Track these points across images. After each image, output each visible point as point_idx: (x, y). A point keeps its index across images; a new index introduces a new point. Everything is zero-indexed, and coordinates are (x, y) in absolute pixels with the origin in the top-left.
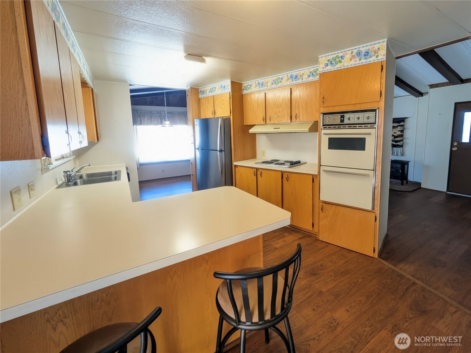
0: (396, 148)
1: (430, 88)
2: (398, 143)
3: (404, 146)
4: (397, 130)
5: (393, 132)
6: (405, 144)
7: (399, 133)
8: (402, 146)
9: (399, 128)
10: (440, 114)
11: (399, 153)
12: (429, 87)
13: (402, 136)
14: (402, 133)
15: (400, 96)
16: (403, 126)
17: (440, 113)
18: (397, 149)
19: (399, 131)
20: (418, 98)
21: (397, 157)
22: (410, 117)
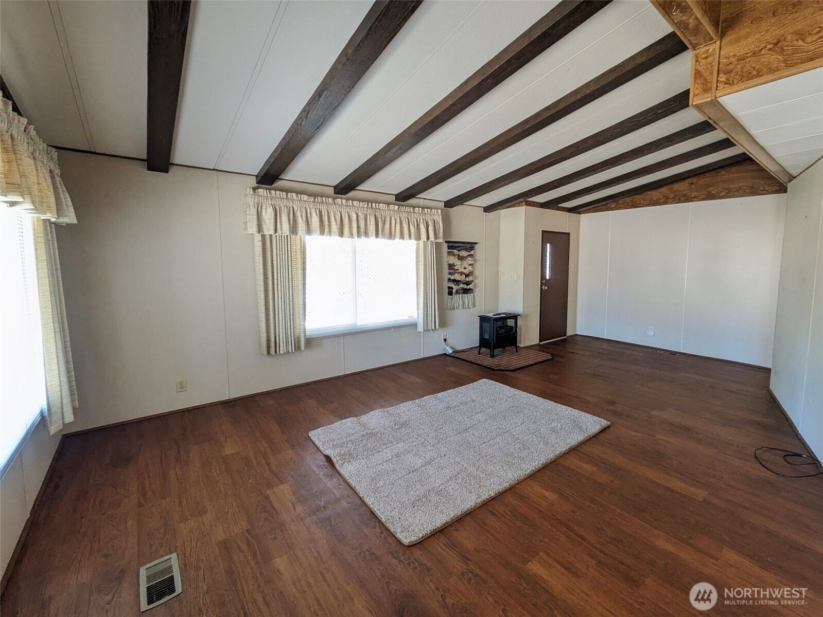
0: (466, 295)
2: (469, 287)
3: (475, 290)
4: (467, 263)
6: (476, 285)
7: (470, 268)
8: (472, 291)
9: (469, 261)
11: (471, 304)
13: (473, 273)
16: (473, 256)
18: (468, 296)
19: (469, 265)
22: (480, 243)
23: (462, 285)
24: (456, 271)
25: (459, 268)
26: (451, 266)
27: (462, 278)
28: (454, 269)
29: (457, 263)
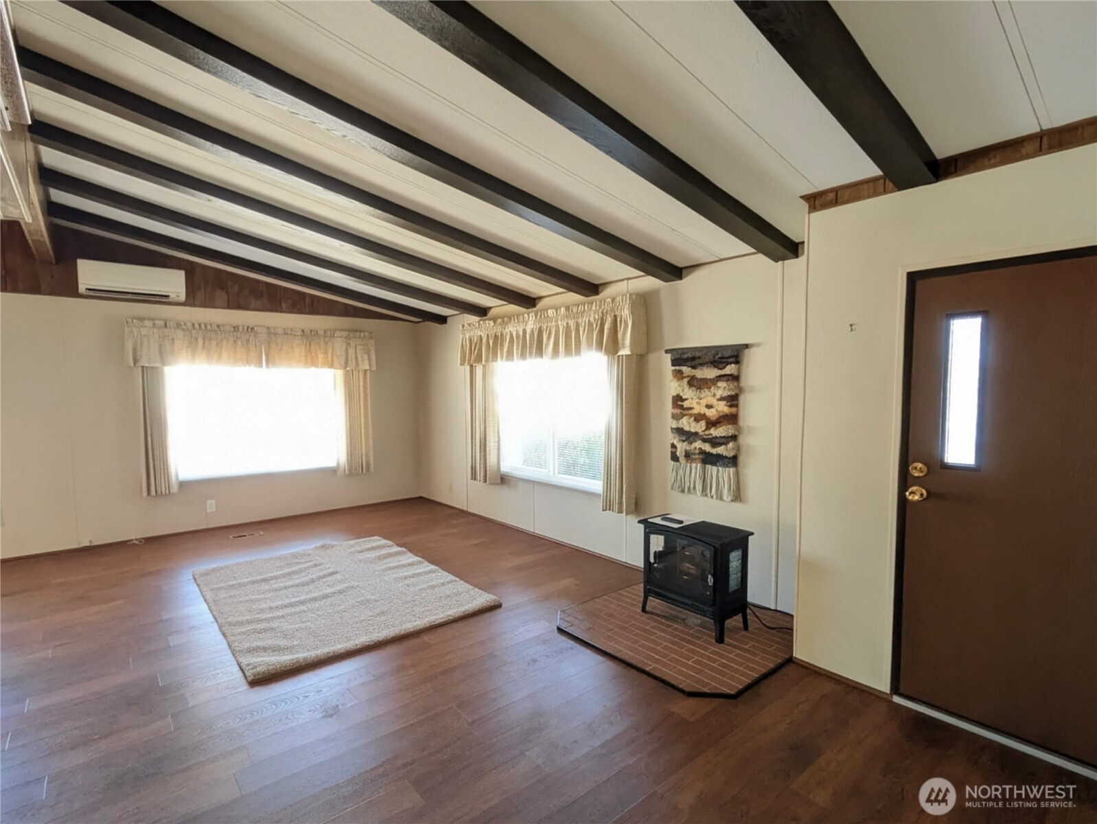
0: (715, 468)
1: (810, 212)
2: (720, 450)
3: (741, 459)
4: (714, 395)
5: (704, 402)
6: (743, 450)
7: (723, 408)
8: (733, 461)
9: (723, 389)
10: (851, 325)
11: (725, 491)
12: (805, 206)
13: (732, 419)
14: (731, 406)
15: (721, 260)
16: (735, 378)
17: (851, 323)
18: (718, 471)
19: (721, 399)
20: (780, 263)
21: (718, 501)
22: (758, 345)
23: (698, 444)
24: (686, 412)
25: (694, 405)
26: (678, 400)
27: (699, 427)
28: (682, 407)
29: (688, 393)
